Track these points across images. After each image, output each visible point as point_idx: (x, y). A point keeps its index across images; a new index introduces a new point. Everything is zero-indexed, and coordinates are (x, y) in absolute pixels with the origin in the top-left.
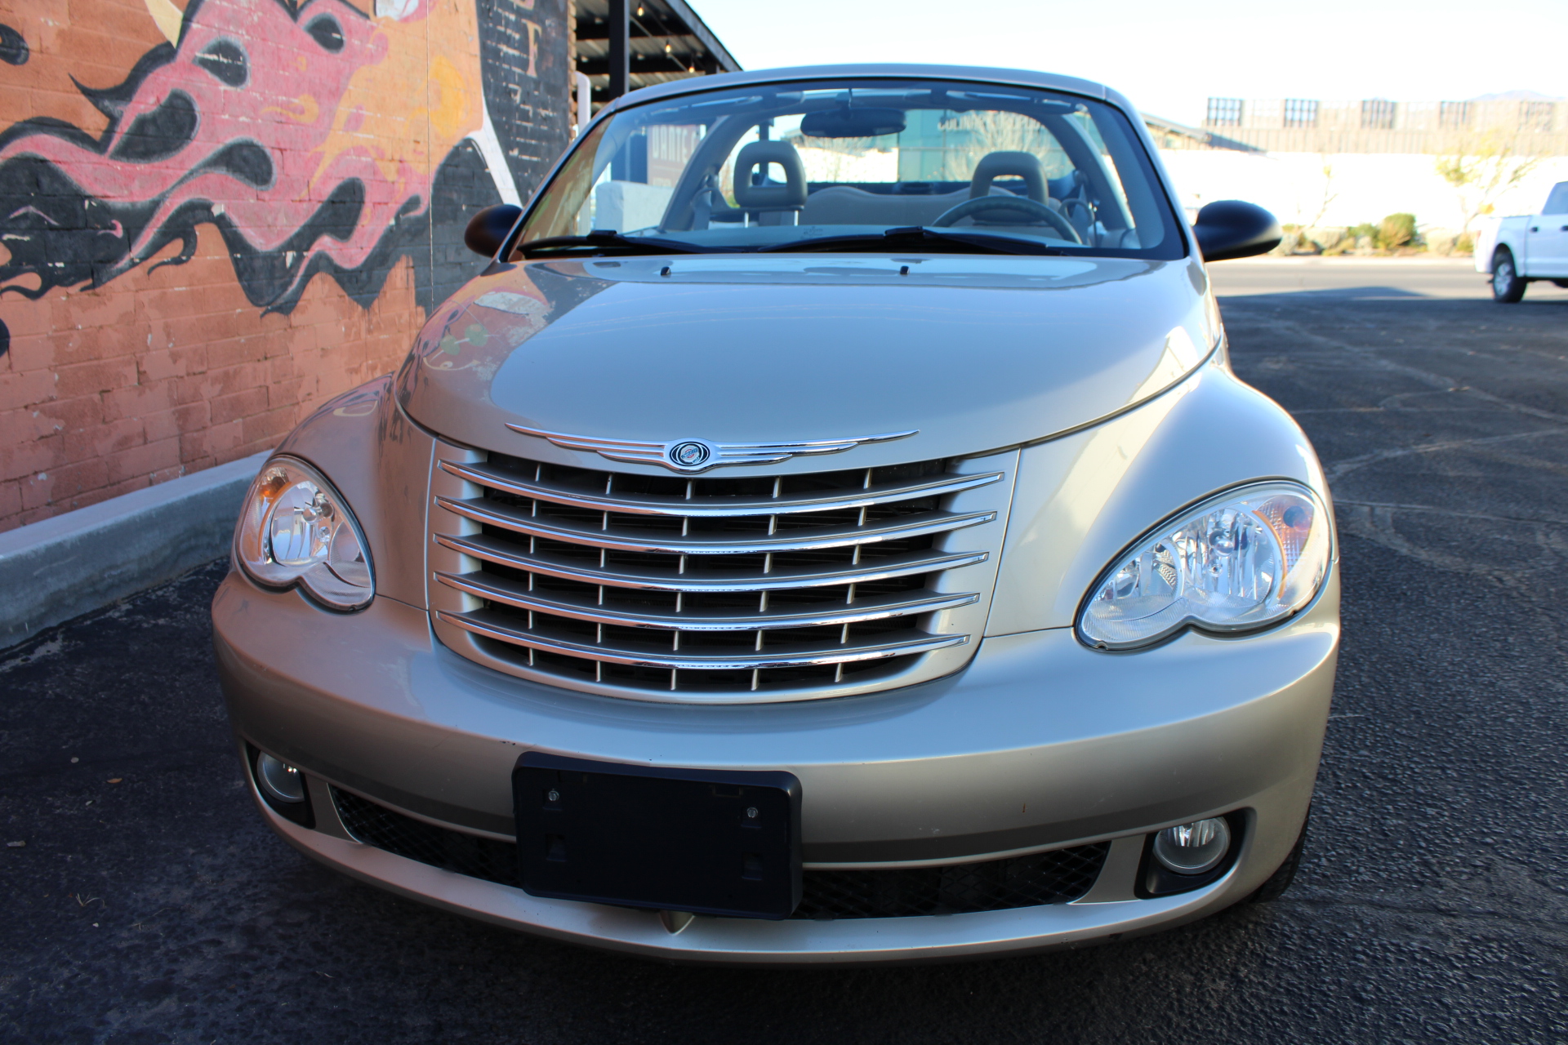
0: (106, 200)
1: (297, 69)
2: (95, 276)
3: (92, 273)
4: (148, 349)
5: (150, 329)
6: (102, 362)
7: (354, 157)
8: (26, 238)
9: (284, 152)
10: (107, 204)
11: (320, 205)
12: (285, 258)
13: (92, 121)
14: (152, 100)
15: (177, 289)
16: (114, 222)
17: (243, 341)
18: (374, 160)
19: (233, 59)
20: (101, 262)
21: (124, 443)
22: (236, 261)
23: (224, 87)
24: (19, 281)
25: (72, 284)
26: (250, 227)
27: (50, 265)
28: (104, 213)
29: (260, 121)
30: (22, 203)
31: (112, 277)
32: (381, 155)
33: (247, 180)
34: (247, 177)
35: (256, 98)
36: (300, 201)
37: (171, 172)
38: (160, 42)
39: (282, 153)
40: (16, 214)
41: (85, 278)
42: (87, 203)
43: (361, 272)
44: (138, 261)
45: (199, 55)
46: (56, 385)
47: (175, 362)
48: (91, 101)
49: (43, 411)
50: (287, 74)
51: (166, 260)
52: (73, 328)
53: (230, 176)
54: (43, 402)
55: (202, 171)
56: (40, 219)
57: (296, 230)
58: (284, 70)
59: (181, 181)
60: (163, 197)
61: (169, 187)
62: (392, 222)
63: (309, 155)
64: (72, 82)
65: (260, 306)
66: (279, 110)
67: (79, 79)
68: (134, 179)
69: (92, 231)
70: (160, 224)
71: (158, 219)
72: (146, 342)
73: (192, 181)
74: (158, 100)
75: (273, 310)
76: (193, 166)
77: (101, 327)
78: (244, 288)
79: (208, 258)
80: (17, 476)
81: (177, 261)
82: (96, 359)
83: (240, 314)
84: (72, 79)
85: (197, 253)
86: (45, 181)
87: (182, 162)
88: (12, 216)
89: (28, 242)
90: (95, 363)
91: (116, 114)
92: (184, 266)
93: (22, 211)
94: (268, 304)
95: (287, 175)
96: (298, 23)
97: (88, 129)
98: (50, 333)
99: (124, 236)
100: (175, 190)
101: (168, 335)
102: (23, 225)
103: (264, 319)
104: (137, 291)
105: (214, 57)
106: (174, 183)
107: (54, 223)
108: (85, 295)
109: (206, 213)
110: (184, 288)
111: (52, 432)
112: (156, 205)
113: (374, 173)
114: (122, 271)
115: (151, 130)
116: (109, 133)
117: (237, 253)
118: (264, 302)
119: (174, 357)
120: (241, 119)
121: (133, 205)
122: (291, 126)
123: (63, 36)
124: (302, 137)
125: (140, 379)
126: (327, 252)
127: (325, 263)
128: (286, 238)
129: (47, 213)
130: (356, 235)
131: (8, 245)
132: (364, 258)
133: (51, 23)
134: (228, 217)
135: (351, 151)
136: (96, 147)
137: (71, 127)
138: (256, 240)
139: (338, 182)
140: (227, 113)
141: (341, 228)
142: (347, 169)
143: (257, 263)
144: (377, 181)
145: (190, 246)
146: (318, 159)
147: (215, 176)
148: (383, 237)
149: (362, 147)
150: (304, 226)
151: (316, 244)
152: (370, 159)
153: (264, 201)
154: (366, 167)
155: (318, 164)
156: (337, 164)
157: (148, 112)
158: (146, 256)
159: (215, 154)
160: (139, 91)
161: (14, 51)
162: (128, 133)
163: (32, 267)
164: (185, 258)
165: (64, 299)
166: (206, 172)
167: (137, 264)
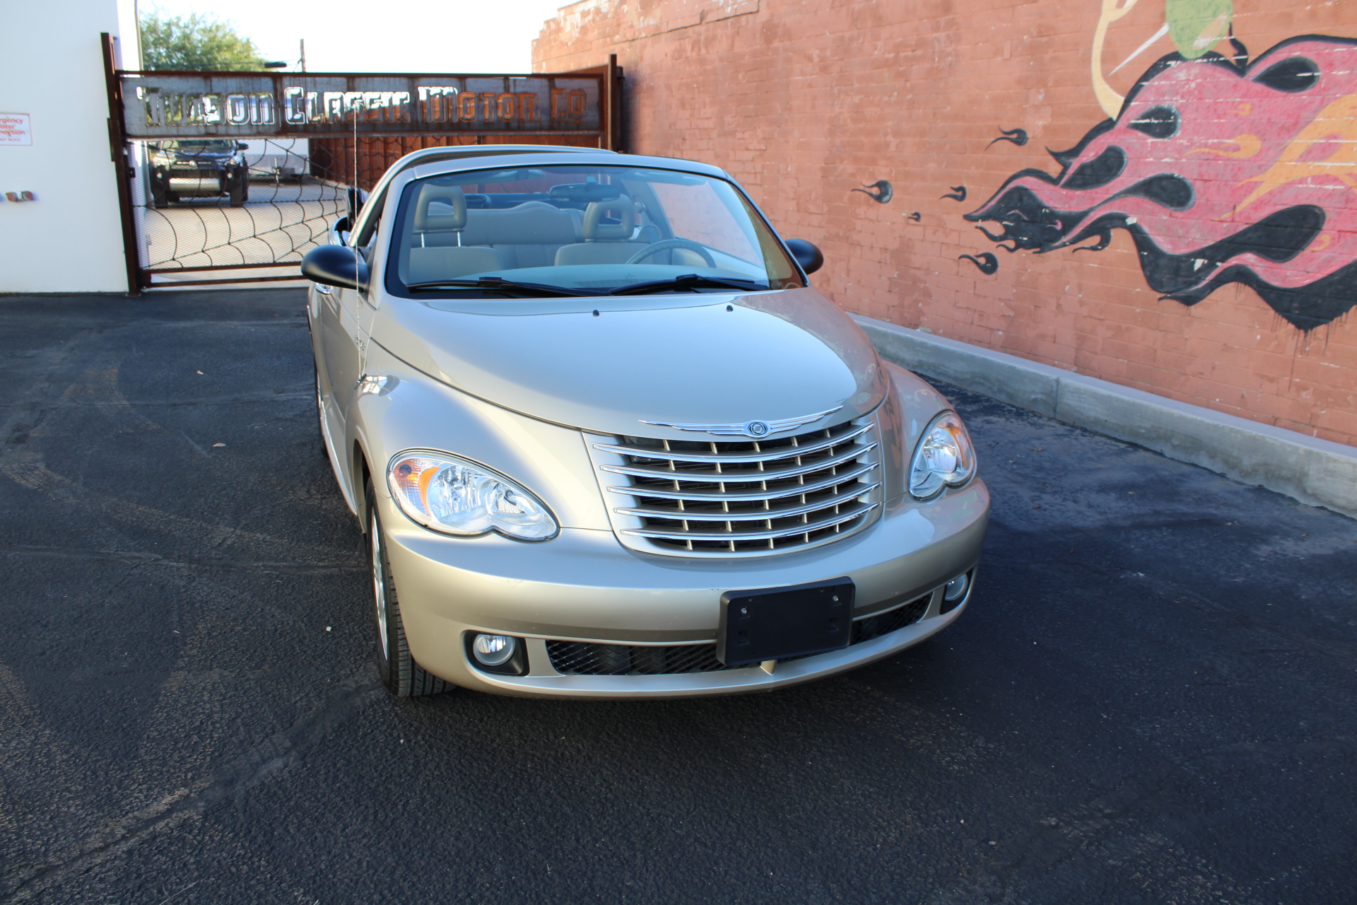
0: (1055, 210)
1: (1236, 115)
2: (1042, 247)
3: (1039, 245)
4: (1065, 293)
5: (1068, 283)
6: (1036, 291)
7: (1310, 186)
8: (1012, 224)
9: (1208, 182)
11: (1245, 226)
12: (1194, 263)
13: (1054, 168)
14: (1092, 154)
15: (1091, 265)
16: (1057, 221)
17: (1138, 311)
18: (1345, 189)
19: (1164, 119)
20: (1047, 241)
21: (1042, 336)
22: (1141, 257)
23: (1150, 140)
24: (1006, 242)
25: (1029, 249)
26: (1159, 235)
27: (1021, 238)
28: (1053, 216)
29: (1184, 160)
30: (1013, 208)
31: (1051, 249)
33: (1163, 203)
34: (1163, 201)
35: (1182, 144)
36: (1222, 221)
37: (1099, 195)
38: (1104, 119)
39: (1205, 183)
40: (1010, 213)
41: (1037, 247)
42: (1044, 210)
43: (1301, 293)
44: (1068, 243)
45: (1133, 122)
46: (1014, 294)
47: (1081, 306)
48: (1056, 158)
49: (1004, 304)
50: (1222, 121)
51: (1086, 247)
52: (1026, 270)
53: (1147, 199)
54: (1006, 300)
55: (1123, 195)
56: (1019, 217)
57: (1211, 243)
58: (1219, 118)
59: (1107, 201)
60: (1091, 210)
61: (1096, 204)
63: (1240, 184)
64: (1046, 150)
65: (1160, 292)
66: (1206, 150)
67: (1050, 148)
68: (1073, 199)
69: (1043, 225)
70: (1085, 225)
71: (1085, 222)
72: (1065, 289)
73: (1114, 201)
74: (1098, 153)
75: (1172, 298)
76: (1117, 192)
77: (1040, 274)
78: (1145, 275)
79: (1118, 251)
81: (1094, 249)
82: (1035, 288)
83: (1138, 292)
84: (1047, 148)
85: (1109, 246)
86: (1025, 199)
87: (1108, 190)
88: (1008, 214)
89: (1012, 226)
90: (1034, 290)
91: (1068, 164)
92: (1099, 252)
93: (1012, 212)
94: (1168, 292)
95: (1208, 200)
96: (1246, 77)
97: (1052, 172)
98: (1014, 269)
99: (1061, 229)
100: (1101, 207)
101: (1080, 290)
102: (1012, 218)
103: (1160, 302)
104: (1065, 260)
105: (1147, 121)
106: (1101, 201)
107: (1026, 218)
108: (1035, 256)
109: (1121, 222)
110: (1096, 265)
112: (1085, 214)
113: (1347, 201)
114: (1057, 248)
115: (1088, 171)
116: (1063, 174)
117: (1145, 250)
118: (1164, 290)
119: (1082, 303)
120: (1164, 160)
121: (1070, 213)
122: (1220, 162)
123: (1045, 128)
124: (1232, 170)
125: (1057, 308)
126: (1250, 267)
127: (1243, 276)
128: (1197, 248)
129: (1023, 213)
130: (1298, 259)
131: (1005, 226)
132: (1308, 282)
133: (1040, 123)
134: (1139, 226)
135: (1306, 179)
136: (1054, 182)
137: (1041, 172)
138: (1163, 244)
139: (1279, 208)
140: (1151, 156)
141: (1274, 249)
142: (1296, 197)
143: (1162, 262)
144: (1351, 209)
145: (1105, 242)
146: (1251, 187)
147: (1132, 200)
148: (1349, 266)
149: (1328, 176)
150: (1221, 241)
151: (1233, 258)
152: (1342, 187)
153: (1176, 217)
154: (1331, 194)
155: (1250, 192)
156: (1280, 192)
157: (1089, 161)
158: (1073, 242)
159: (1135, 185)
160: (1085, 150)
161: (1021, 140)
162: (1073, 173)
163: (1012, 237)
164: (1100, 247)
165: (1024, 255)
166: (1125, 196)
167: (1067, 245)
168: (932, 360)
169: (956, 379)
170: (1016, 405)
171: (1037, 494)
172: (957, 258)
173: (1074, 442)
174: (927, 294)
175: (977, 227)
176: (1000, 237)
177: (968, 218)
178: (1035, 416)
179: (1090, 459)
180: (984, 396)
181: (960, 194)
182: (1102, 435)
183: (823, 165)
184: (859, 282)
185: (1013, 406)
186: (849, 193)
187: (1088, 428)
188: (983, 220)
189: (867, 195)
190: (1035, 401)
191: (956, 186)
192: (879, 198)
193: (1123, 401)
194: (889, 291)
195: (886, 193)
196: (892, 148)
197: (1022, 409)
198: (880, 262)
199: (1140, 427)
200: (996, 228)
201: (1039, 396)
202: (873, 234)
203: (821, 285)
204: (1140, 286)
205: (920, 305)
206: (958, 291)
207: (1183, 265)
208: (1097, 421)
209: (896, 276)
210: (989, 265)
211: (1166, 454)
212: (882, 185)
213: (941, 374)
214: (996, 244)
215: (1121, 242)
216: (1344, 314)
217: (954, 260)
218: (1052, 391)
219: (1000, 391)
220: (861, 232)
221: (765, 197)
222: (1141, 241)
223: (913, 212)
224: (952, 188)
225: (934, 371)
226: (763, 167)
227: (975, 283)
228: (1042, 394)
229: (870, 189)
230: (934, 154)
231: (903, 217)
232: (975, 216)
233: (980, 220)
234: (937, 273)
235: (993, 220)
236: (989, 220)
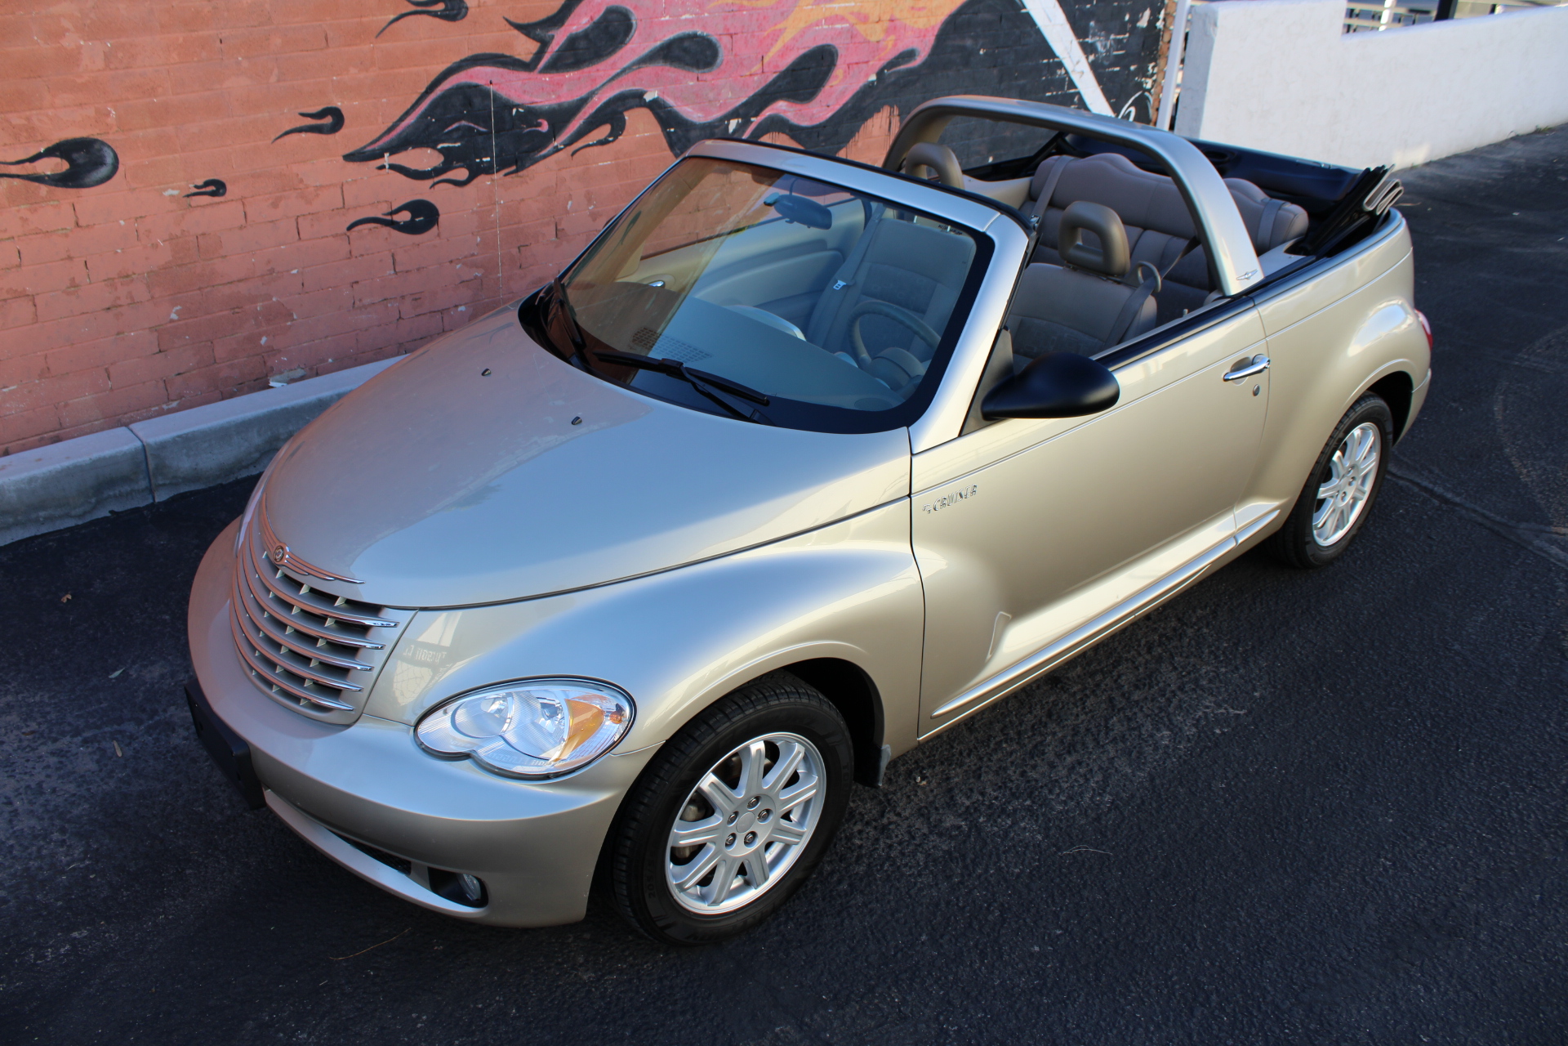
0: (533, 105)
2: (519, 163)
3: (516, 163)
4: (567, 212)
5: (570, 197)
6: (521, 226)
7: (826, 27)
8: (457, 144)
9: (734, 37)
10: (533, 108)
11: (775, 75)
12: (728, 124)
13: (525, 48)
14: (584, 20)
15: (601, 164)
16: (540, 121)
18: (852, 25)
20: (526, 152)
22: (668, 136)
24: (450, 175)
25: (497, 172)
26: (687, 105)
27: (478, 160)
28: (532, 115)
29: (706, 15)
30: (456, 119)
31: (536, 161)
32: (864, 19)
33: (686, 67)
34: (687, 64)
36: (751, 75)
37: (601, 73)
39: (732, 37)
40: (450, 128)
41: (510, 165)
42: (514, 111)
43: (825, 127)
44: (562, 147)
46: (477, 245)
47: (594, 220)
48: (523, 33)
49: (465, 264)
51: (591, 143)
52: (496, 203)
53: (667, 67)
54: (466, 257)
55: (635, 67)
56: (471, 129)
57: (744, 100)
59: (613, 79)
60: (591, 94)
61: (598, 86)
62: (873, 78)
63: (766, 34)
64: (506, 22)
67: (512, 19)
68: (562, 85)
69: (518, 130)
70: (586, 116)
71: (585, 113)
72: (566, 207)
73: (624, 76)
74: (592, 18)
76: (625, 65)
77: (523, 200)
79: (637, 136)
80: (440, 309)
81: (603, 143)
82: (515, 223)
84: (507, 20)
85: (625, 133)
86: (477, 101)
87: (614, 64)
88: (446, 130)
89: (459, 147)
90: (515, 226)
91: (548, 39)
92: (611, 144)
93: (455, 126)
95: (736, 55)
97: (519, 54)
98: (475, 209)
99: (549, 131)
100: (605, 87)
101: (590, 201)
102: (455, 135)
104: (559, 170)
106: (605, 81)
107: (483, 129)
108: (508, 178)
109: (637, 100)
110: (609, 162)
111: (472, 278)
113: (852, 37)
114: (545, 157)
115: (582, 44)
116: (539, 55)
117: (670, 128)
119: (594, 216)
120: (684, 17)
121: (560, 105)
122: (745, 13)
124: (758, 20)
126: (782, 114)
127: (778, 124)
128: (730, 108)
129: (476, 123)
130: (822, 96)
131: (441, 151)
132: (829, 115)
134: (664, 101)
135: (821, 21)
136: (528, 66)
137: (503, 56)
138: (694, 114)
139: (802, 52)
140: (667, 15)
141: (801, 92)
142: (815, 38)
143: (693, 135)
144: (855, 43)
145: (618, 128)
146: (776, 35)
147: (649, 70)
148: (858, 93)
149: (837, 16)
150: (753, 96)
151: (767, 109)
152: (848, 25)
153: (705, 81)
154: (840, 33)
155: (777, 41)
156: (802, 36)
157: (581, 30)
158: (568, 142)
159: (651, 51)
160: (572, 16)
161: (455, 12)
162: (558, 51)
163: (461, 164)
164: (611, 139)
165: (489, 183)
166: (639, 68)
167: (561, 149)
172: (346, 230)
175: (382, 167)
176: (436, 169)
177: (356, 156)
181: (328, 120)
188: (390, 155)
189: (16, 182)
191: (315, 109)
192: (71, 179)
194: (160, 351)
195: (99, 162)
200: (425, 158)
202: (70, 258)
205: (264, 338)
206: (357, 282)
207: (716, 131)
209: (174, 316)
210: (418, 219)
212: (73, 149)
214: (430, 182)
215: (641, 126)
216: (857, 134)
217: (335, 236)
222: (667, 118)
223: (200, 182)
224: (302, 114)
227: (393, 256)
229: (27, 164)
230: (240, 59)
231: (172, 196)
232: (374, 150)
233: (387, 155)
234: (295, 271)
235: (413, 148)
236: (406, 149)
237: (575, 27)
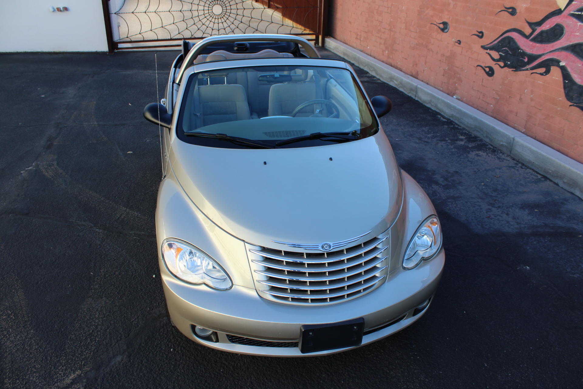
0: (525, 51)
3: (515, 68)
4: (525, 93)
5: (526, 89)
6: (511, 89)
8: (503, 55)
13: (527, 30)
14: (548, 26)
15: (539, 82)
16: (525, 57)
17: (558, 109)
20: (519, 66)
21: (511, 112)
22: (564, 83)
23: (579, 24)
24: (499, 63)
25: (510, 68)
26: (575, 74)
27: (507, 62)
28: (524, 54)
30: (505, 47)
31: (521, 70)
34: (580, 57)
37: (548, 48)
38: (557, 9)
42: (520, 51)
44: (529, 69)
46: (500, 89)
48: (529, 25)
49: (496, 93)
51: (538, 72)
52: (507, 78)
53: (571, 55)
54: (497, 90)
55: (560, 50)
56: (508, 51)
59: (551, 52)
60: (543, 55)
61: (546, 52)
64: (525, 20)
65: (571, 102)
67: (527, 20)
68: (535, 47)
69: (519, 57)
70: (539, 62)
71: (539, 60)
72: (525, 91)
73: (555, 52)
74: (550, 26)
75: (576, 106)
76: (557, 48)
77: (514, 81)
78: (565, 92)
79: (553, 77)
80: (488, 102)
81: (542, 74)
83: (560, 100)
85: (549, 74)
86: (511, 43)
87: (553, 46)
88: (502, 49)
89: (503, 56)
91: (535, 29)
92: (544, 76)
93: (504, 49)
94: (575, 103)
97: (526, 32)
98: (502, 77)
99: (527, 62)
100: (548, 54)
101: (532, 93)
102: (504, 52)
103: (570, 107)
104: (526, 77)
105: (579, 13)
106: (548, 51)
107: (510, 53)
108: (513, 72)
109: (557, 63)
110: (541, 83)
111: (496, 98)
112: (540, 56)
114: (524, 70)
115: (545, 35)
116: (532, 34)
117: (566, 80)
118: (573, 102)
119: (532, 100)
121: (532, 54)
123: (526, 9)
125: (520, 99)
129: (510, 50)
131: (500, 55)
133: (524, 6)
134: (566, 68)
136: (527, 37)
137: (521, 31)
138: (576, 78)
140: (578, 32)
143: (574, 87)
145: (547, 72)
147: (564, 53)
157: (545, 30)
158: (532, 69)
159: (567, 46)
160: (544, 23)
161: (514, 13)
162: (537, 35)
163: (503, 61)
164: (544, 74)
165: (507, 71)
166: (561, 51)
167: (529, 70)
168: (457, 115)
169: (467, 127)
170: (493, 145)
171: (490, 207)
172: (476, 66)
173: (516, 172)
174: (460, 80)
175: (487, 53)
176: (497, 59)
177: (483, 47)
178: (501, 152)
179: (522, 185)
180: (479, 138)
181: (481, 35)
182: (531, 169)
183: (419, 9)
184: (430, 68)
185: (492, 146)
186: (429, 24)
187: (525, 164)
188: (490, 50)
189: (437, 27)
190: (502, 145)
191: (479, 31)
192: (443, 30)
193: (543, 155)
194: (443, 75)
195: (446, 28)
196: (451, 6)
197: (496, 148)
198: (440, 61)
199: (549, 169)
200: (496, 55)
201: (504, 144)
202: (438, 46)
203: (413, 66)
204: (561, 97)
205: (457, 84)
206: (474, 82)
208: (529, 162)
209: (447, 69)
210: (490, 72)
211: (560, 185)
212: (445, 24)
213: (461, 122)
214: (495, 63)
215: (556, 74)
217: (474, 67)
218: (510, 143)
219: (487, 137)
220: (433, 44)
221: (392, 20)
222: (566, 75)
223: (458, 40)
224: (477, 31)
225: (458, 121)
226: (392, 5)
227: (483, 79)
228: (506, 143)
229: (439, 24)
230: (471, 13)
231: (453, 41)
232: (486, 47)
233: (489, 50)
234: (466, 71)
235: (494, 51)
236: (493, 50)
237: (544, 28)
